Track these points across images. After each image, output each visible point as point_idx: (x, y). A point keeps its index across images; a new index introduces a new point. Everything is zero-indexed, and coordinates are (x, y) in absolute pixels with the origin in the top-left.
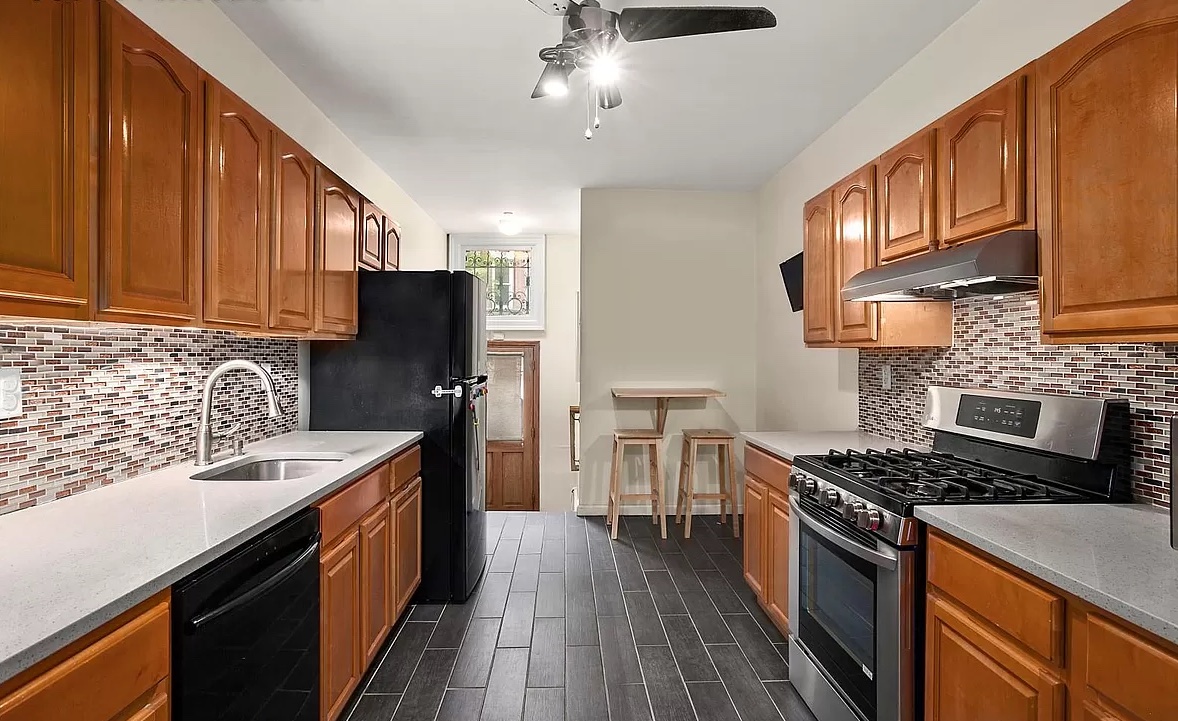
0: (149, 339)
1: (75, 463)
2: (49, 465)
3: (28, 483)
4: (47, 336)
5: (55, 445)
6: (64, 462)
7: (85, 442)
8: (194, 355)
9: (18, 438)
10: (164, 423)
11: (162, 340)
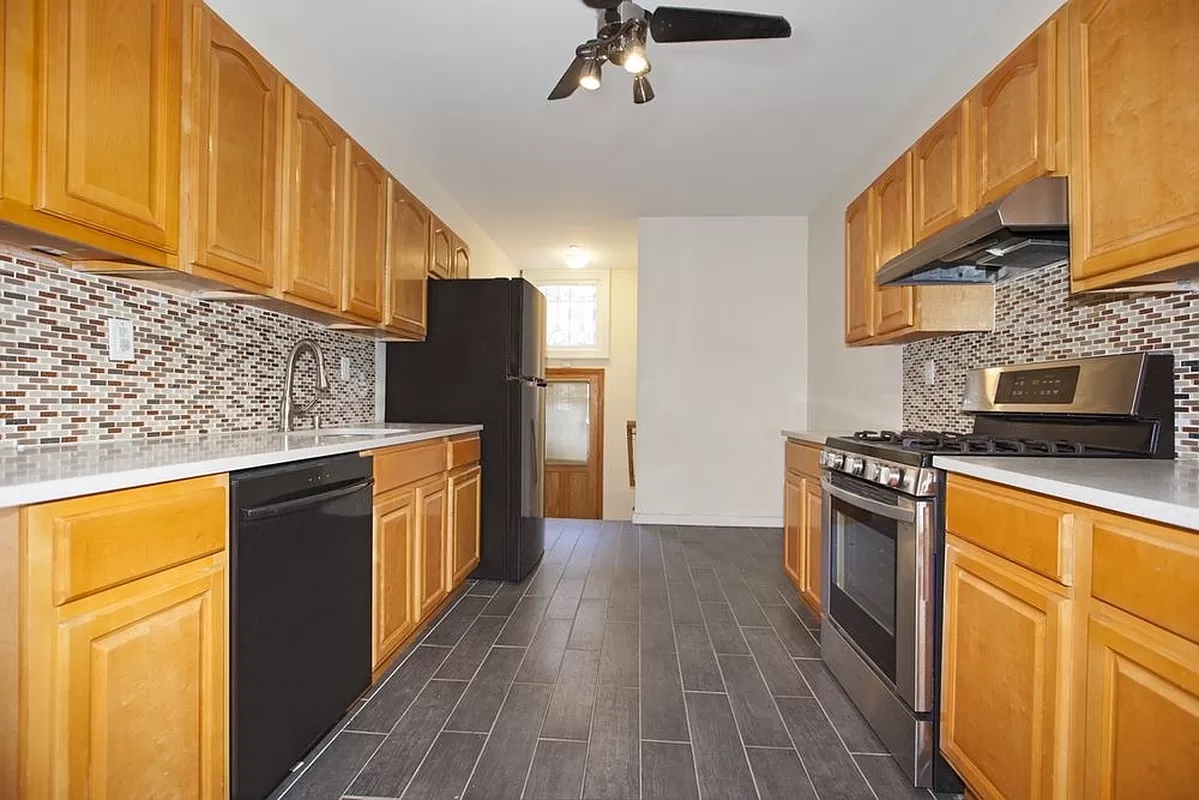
0: (241, 315)
1: (178, 410)
2: (154, 407)
3: (138, 419)
4: (154, 298)
5: (160, 391)
6: (167, 407)
7: (187, 395)
8: (280, 337)
9: (131, 379)
10: (253, 391)
11: (252, 319)
